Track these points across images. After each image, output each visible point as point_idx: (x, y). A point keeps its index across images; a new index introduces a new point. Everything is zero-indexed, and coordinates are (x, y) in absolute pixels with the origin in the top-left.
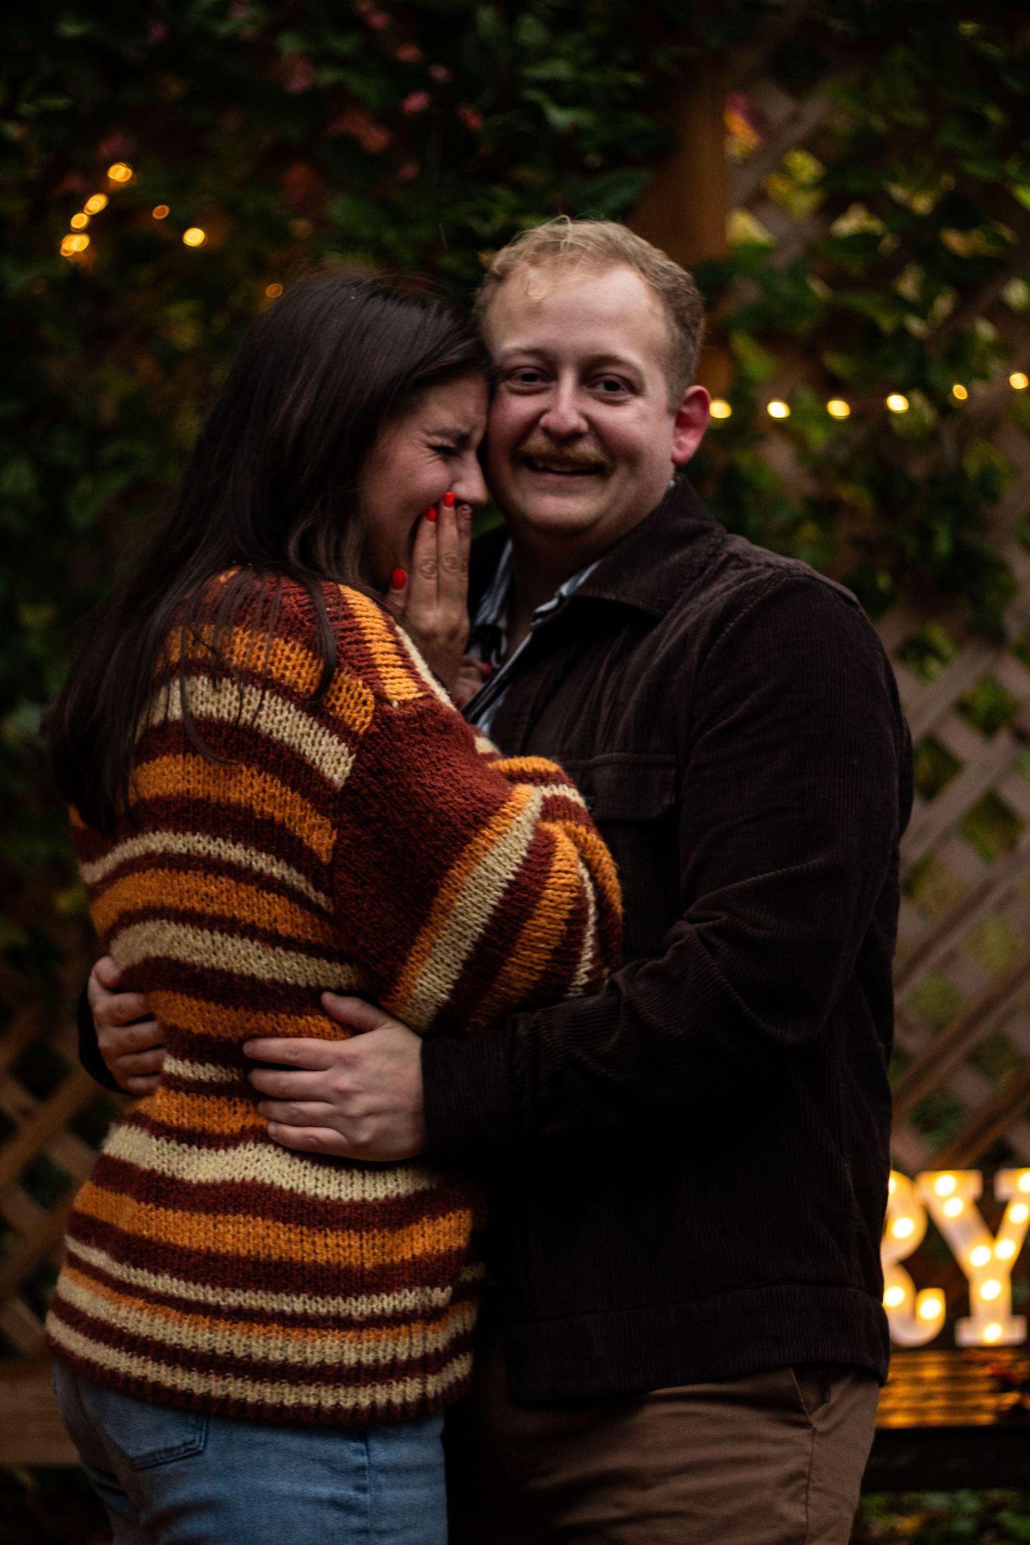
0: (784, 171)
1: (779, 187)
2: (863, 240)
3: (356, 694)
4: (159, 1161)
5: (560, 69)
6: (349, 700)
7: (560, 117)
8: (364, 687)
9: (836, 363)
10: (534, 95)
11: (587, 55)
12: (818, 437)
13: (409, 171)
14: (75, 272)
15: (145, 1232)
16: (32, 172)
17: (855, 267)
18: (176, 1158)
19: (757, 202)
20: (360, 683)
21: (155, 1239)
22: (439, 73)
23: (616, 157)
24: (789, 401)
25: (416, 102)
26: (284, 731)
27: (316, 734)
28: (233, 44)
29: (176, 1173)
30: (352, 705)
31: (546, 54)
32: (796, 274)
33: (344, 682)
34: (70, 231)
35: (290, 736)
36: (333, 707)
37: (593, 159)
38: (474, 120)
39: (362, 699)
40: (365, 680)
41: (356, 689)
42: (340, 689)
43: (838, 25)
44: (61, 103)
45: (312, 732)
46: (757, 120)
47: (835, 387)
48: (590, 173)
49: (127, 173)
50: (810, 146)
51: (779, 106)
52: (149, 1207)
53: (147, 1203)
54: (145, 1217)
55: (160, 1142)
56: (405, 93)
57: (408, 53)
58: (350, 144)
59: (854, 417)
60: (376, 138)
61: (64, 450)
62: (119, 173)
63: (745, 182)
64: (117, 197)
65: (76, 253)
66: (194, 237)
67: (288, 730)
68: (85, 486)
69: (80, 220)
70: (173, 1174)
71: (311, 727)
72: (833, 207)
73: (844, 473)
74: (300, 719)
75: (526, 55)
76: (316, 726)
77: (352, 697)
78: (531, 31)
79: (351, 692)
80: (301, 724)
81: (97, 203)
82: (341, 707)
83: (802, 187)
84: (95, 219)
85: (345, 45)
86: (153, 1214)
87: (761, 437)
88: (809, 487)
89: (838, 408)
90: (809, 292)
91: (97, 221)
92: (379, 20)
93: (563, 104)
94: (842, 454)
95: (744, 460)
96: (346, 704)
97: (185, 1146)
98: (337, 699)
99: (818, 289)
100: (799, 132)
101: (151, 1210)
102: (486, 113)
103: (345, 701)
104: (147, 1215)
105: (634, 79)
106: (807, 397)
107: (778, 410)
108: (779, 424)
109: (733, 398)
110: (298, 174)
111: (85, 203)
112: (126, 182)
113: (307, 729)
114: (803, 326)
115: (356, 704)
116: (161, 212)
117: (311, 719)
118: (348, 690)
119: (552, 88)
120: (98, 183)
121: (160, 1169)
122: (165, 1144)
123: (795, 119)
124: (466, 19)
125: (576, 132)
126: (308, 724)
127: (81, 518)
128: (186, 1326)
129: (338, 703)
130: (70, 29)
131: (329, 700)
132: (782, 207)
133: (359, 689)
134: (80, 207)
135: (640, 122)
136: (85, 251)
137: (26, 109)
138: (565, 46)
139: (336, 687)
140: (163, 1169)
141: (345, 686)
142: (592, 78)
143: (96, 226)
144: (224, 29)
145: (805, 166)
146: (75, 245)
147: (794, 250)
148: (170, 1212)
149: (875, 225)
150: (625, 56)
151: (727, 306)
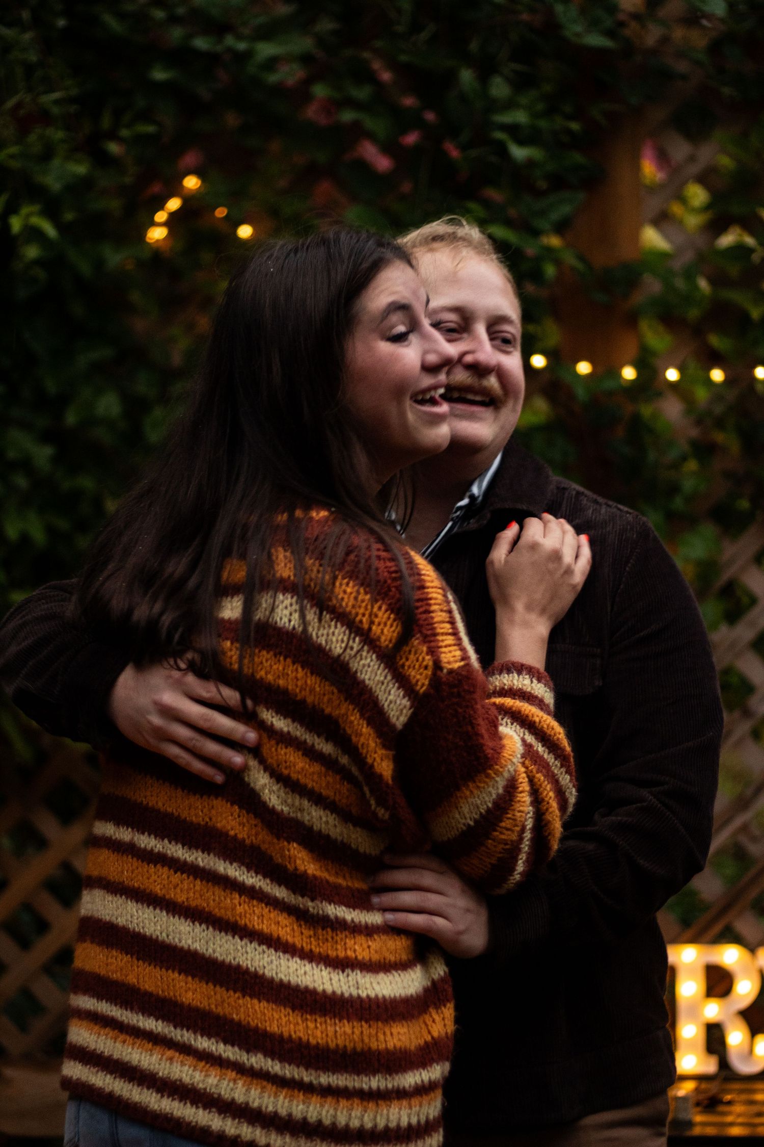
0: (682, 199)
1: (677, 209)
2: (740, 250)
3: (421, 658)
4: (244, 958)
5: (520, 117)
6: (415, 662)
7: (519, 153)
8: (427, 654)
9: (715, 341)
10: (499, 135)
11: (540, 107)
12: (702, 395)
13: (406, 187)
14: (156, 255)
15: (235, 1016)
16: (128, 180)
17: (734, 270)
18: (258, 957)
19: (661, 220)
20: (425, 649)
21: (243, 1023)
22: (430, 116)
23: (558, 183)
24: (681, 369)
25: (411, 139)
26: (366, 674)
27: (388, 684)
28: (279, 90)
29: (258, 969)
30: (417, 667)
31: (509, 105)
32: (689, 275)
33: (413, 647)
34: (153, 224)
35: (369, 679)
36: (403, 666)
37: (542, 184)
38: (455, 153)
39: (425, 663)
40: (429, 648)
41: (421, 654)
42: (410, 651)
43: (726, 91)
44: (150, 129)
45: (386, 681)
46: (662, 158)
47: (715, 359)
48: (539, 194)
49: (197, 183)
50: (702, 179)
51: (680, 149)
52: (237, 995)
53: (235, 992)
54: (233, 1004)
55: (243, 943)
56: (404, 131)
57: (409, 101)
58: (363, 166)
59: (727, 382)
60: (383, 163)
61: (143, 385)
62: (191, 183)
63: (653, 205)
64: (189, 200)
65: (158, 241)
66: (245, 232)
67: (369, 674)
68: (158, 412)
69: (161, 216)
70: (255, 969)
71: (386, 677)
72: (717, 226)
73: (720, 423)
74: (378, 668)
75: (494, 106)
76: (389, 677)
77: (417, 660)
78: (499, 88)
79: (417, 656)
80: (379, 672)
81: (174, 204)
82: (409, 667)
83: (694, 210)
84: (173, 215)
85: (362, 93)
86: (241, 1001)
87: (659, 394)
88: (694, 433)
89: (717, 375)
90: (696, 288)
91: (174, 217)
92: (386, 76)
93: (521, 143)
94: (719, 409)
95: (646, 411)
96: (412, 665)
97: (264, 947)
98: (407, 659)
99: (703, 284)
100: (694, 169)
101: (239, 998)
102: (463, 148)
103: (412, 662)
104: (235, 1002)
105: (575, 126)
106: (692, 365)
107: (672, 375)
108: (673, 386)
109: (640, 365)
110: (325, 188)
111: (166, 203)
112: (197, 189)
113: (382, 678)
114: (693, 313)
115: (420, 666)
116: (221, 212)
117: (386, 671)
118: (416, 653)
119: (513, 130)
120: (174, 189)
121: (245, 965)
122: (249, 944)
123: (692, 159)
124: (451, 77)
125: (530, 163)
126: (384, 674)
127: (154, 436)
128: (282, 1097)
129: (407, 663)
130: (159, 75)
131: (401, 658)
132: (679, 223)
133: (423, 654)
134: (161, 207)
135: (578, 158)
136: (165, 239)
137: (125, 133)
138: (523, 100)
139: (408, 649)
140: (247, 965)
141: (413, 650)
142: (543, 124)
143: (173, 221)
144: (273, 78)
145: (698, 195)
146: (157, 234)
147: (688, 256)
148: (255, 1001)
149: (749, 241)
150: (568, 108)
151: (638, 298)
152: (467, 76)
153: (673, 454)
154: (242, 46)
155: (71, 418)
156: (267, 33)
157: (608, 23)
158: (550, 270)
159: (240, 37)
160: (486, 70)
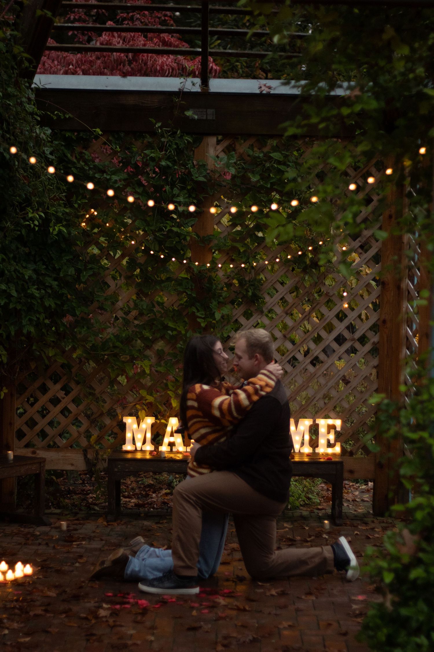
5: (181, 199)
12: (228, 270)
13: (151, 214)
14: (83, 230)
17: (237, 237)
19: (218, 224)
24: (222, 264)
32: (225, 238)
47: (231, 262)
57: (151, 190)
59: (234, 268)
65: (83, 227)
72: (233, 225)
73: (233, 278)
75: (174, 196)
78: (176, 191)
81: (87, 216)
87: (216, 271)
88: (226, 280)
89: (232, 266)
91: (87, 220)
94: (232, 274)
100: (228, 210)
105: (195, 201)
106: (225, 263)
109: (212, 263)
120: (88, 212)
123: (227, 207)
134: (84, 217)
136: (85, 226)
137: (79, 202)
138: (182, 194)
142: (187, 200)
146: (84, 224)
147: (226, 233)
150: (194, 196)
151: (212, 244)
152: (167, 188)
153: (220, 286)
154: (108, 177)
155: (62, 275)
156: (114, 173)
157: (205, 173)
158: (188, 238)
159: (107, 174)
160: (173, 185)
